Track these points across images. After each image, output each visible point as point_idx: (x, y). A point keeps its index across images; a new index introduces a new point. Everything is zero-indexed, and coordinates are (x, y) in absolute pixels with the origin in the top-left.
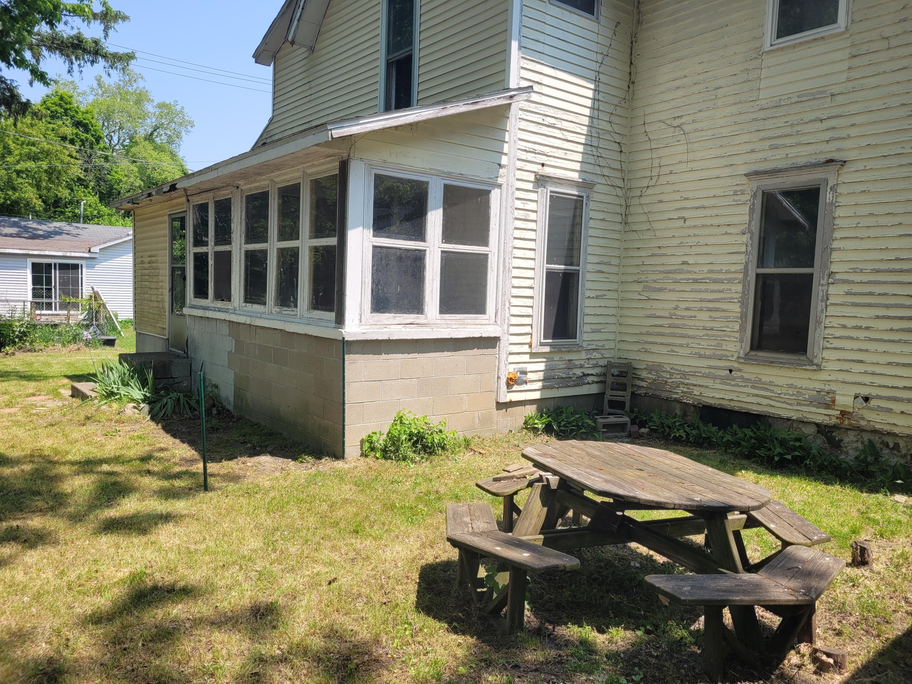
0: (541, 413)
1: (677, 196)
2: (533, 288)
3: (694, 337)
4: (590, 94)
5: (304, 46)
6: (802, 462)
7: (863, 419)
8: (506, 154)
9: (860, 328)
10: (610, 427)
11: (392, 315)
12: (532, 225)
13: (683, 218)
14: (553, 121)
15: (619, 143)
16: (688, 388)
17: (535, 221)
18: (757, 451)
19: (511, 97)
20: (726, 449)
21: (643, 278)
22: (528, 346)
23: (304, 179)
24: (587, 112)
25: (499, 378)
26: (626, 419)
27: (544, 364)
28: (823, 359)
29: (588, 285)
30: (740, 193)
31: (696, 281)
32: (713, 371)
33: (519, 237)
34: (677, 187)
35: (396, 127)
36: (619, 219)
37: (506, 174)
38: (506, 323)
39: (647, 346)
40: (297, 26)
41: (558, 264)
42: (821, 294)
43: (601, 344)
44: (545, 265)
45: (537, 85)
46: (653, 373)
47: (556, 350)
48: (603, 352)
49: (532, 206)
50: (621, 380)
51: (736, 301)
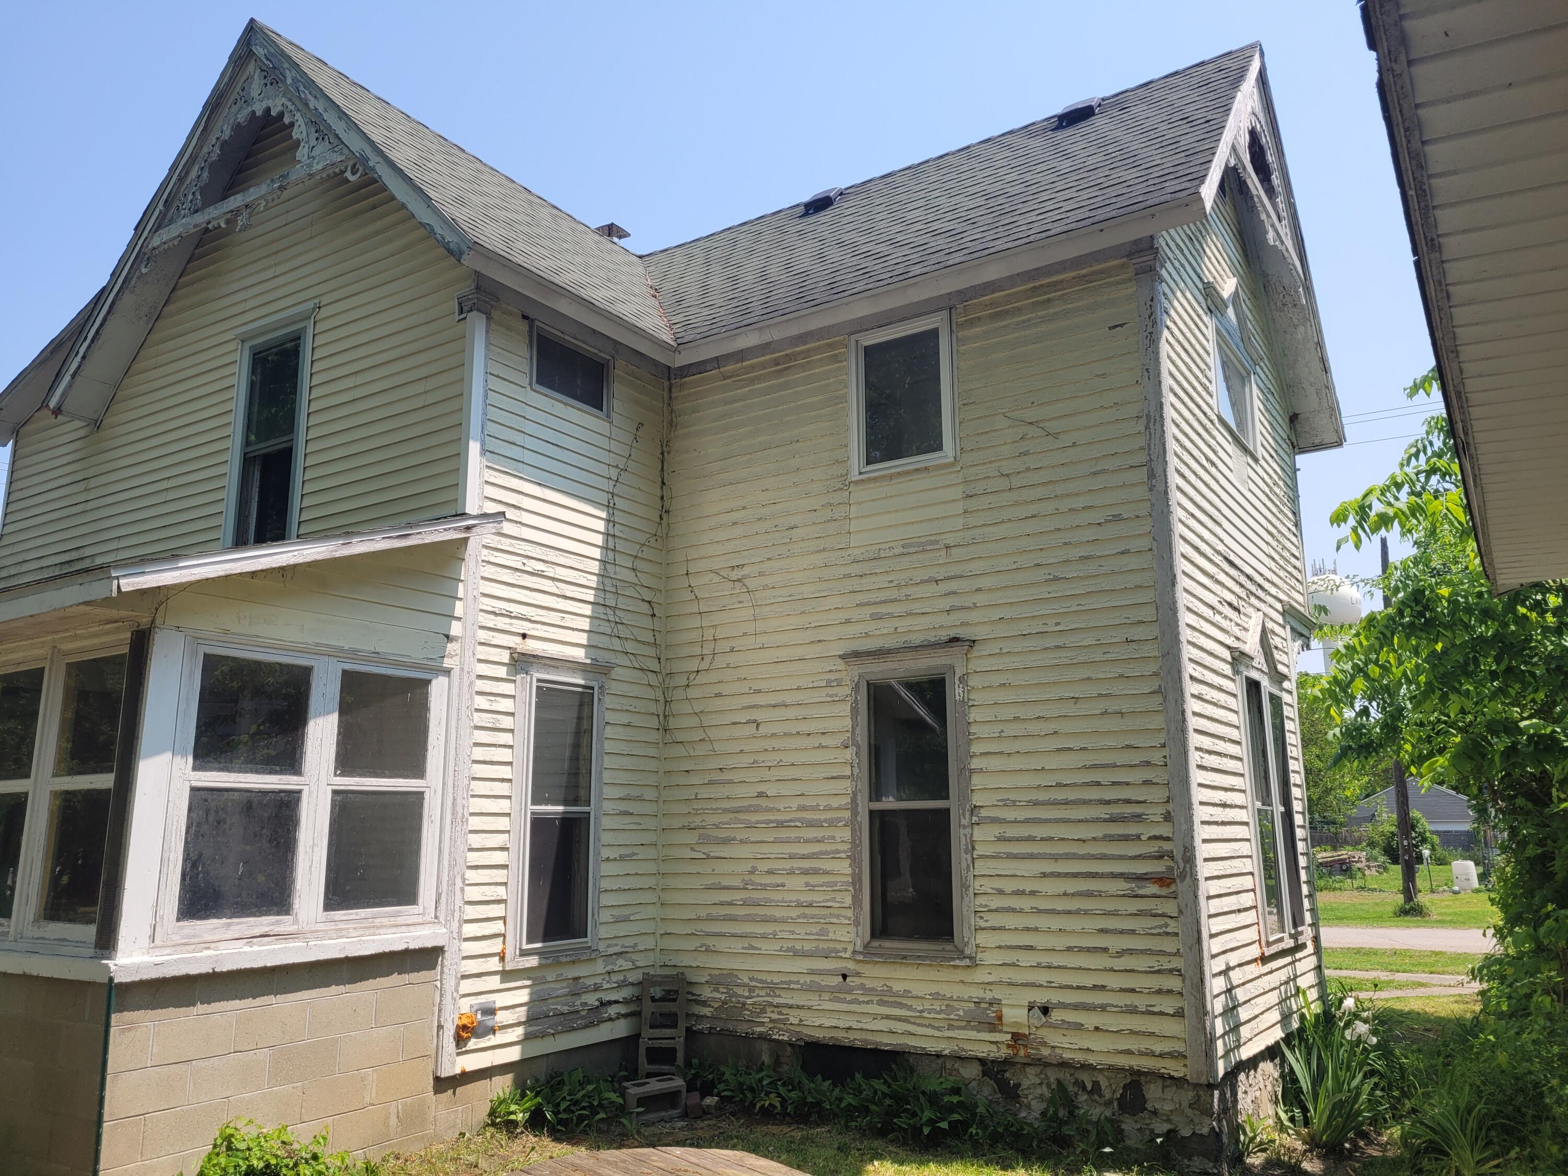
0: (521, 1088)
1: (743, 687)
2: (507, 849)
3: (784, 921)
4: (601, 526)
5: (80, 418)
6: (965, 1132)
7: (1044, 1044)
8: (459, 619)
9: (1022, 893)
10: (650, 1102)
11: (224, 920)
12: (506, 738)
13: (755, 721)
14: (540, 566)
15: (649, 602)
16: (780, 1013)
17: (511, 731)
18: (895, 1120)
19: (468, 528)
20: (847, 1122)
21: (697, 821)
22: (497, 958)
23: (52, 661)
24: (597, 553)
25: (440, 1027)
26: (678, 1083)
27: (526, 991)
28: (977, 946)
29: (606, 838)
30: (835, 684)
31: (781, 825)
32: (817, 978)
33: (481, 759)
34: (742, 673)
35: (253, 574)
36: (654, 723)
37: (458, 652)
38: (456, 919)
39: (710, 942)
40: (70, 386)
41: (552, 805)
42: (963, 839)
43: (629, 942)
44: (531, 808)
45: (512, 509)
46: (722, 990)
47: (549, 961)
48: (634, 957)
49: (506, 705)
50: (670, 1007)
51: (843, 855)
